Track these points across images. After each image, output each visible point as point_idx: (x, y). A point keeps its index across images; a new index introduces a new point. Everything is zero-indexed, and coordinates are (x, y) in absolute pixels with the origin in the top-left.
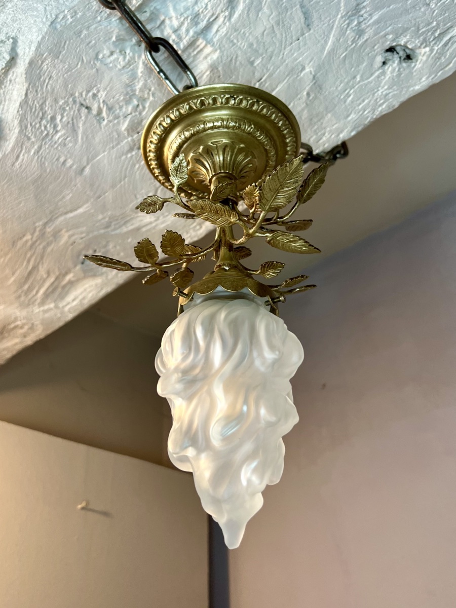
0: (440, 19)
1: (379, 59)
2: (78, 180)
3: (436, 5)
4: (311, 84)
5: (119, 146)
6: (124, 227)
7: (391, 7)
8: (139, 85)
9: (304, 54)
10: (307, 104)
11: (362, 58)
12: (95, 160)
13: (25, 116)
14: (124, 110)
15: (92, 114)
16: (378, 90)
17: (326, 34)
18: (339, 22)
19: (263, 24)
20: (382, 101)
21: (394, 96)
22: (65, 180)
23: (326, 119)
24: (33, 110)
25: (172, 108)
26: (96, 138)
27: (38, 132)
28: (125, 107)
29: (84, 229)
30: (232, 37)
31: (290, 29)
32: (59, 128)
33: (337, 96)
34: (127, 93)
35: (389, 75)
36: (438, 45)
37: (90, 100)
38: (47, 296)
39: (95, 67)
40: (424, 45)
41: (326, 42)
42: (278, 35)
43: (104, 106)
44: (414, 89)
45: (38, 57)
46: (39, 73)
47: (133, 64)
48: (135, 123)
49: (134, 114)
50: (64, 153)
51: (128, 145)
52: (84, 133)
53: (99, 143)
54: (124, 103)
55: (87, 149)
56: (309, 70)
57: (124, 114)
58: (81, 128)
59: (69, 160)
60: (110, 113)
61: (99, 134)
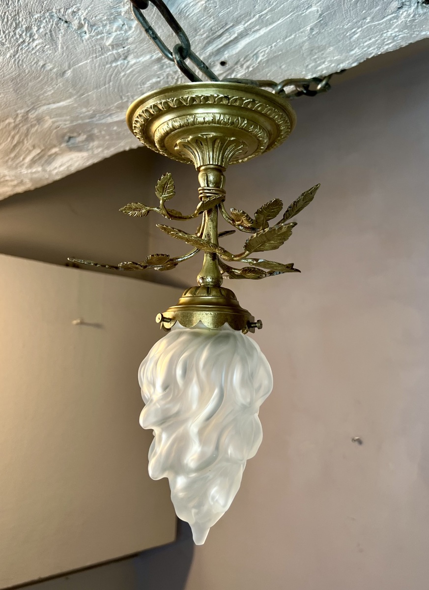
1: (395, 5)
2: (59, 80)
4: (317, 21)
5: (103, 57)
6: (109, 118)
8: (124, 9)
10: (309, 37)
11: (377, 3)
12: (76, 66)
14: (108, 28)
15: (73, 28)
16: (388, 31)
20: (389, 42)
21: (402, 38)
22: (46, 80)
23: (328, 50)
24: (6, 20)
26: (77, 49)
27: (12, 39)
28: (108, 25)
29: (68, 117)
32: (36, 37)
33: (343, 33)
34: (112, 14)
35: (402, 19)
37: (69, 16)
38: (33, 162)
43: (85, 23)
44: (426, 34)
48: (120, 41)
49: (119, 33)
50: (43, 58)
51: (112, 56)
52: (64, 43)
53: (81, 53)
54: (108, 22)
55: (68, 56)
56: (316, 9)
57: (108, 32)
58: (60, 39)
59: (49, 65)
60: (92, 29)
61: (80, 46)
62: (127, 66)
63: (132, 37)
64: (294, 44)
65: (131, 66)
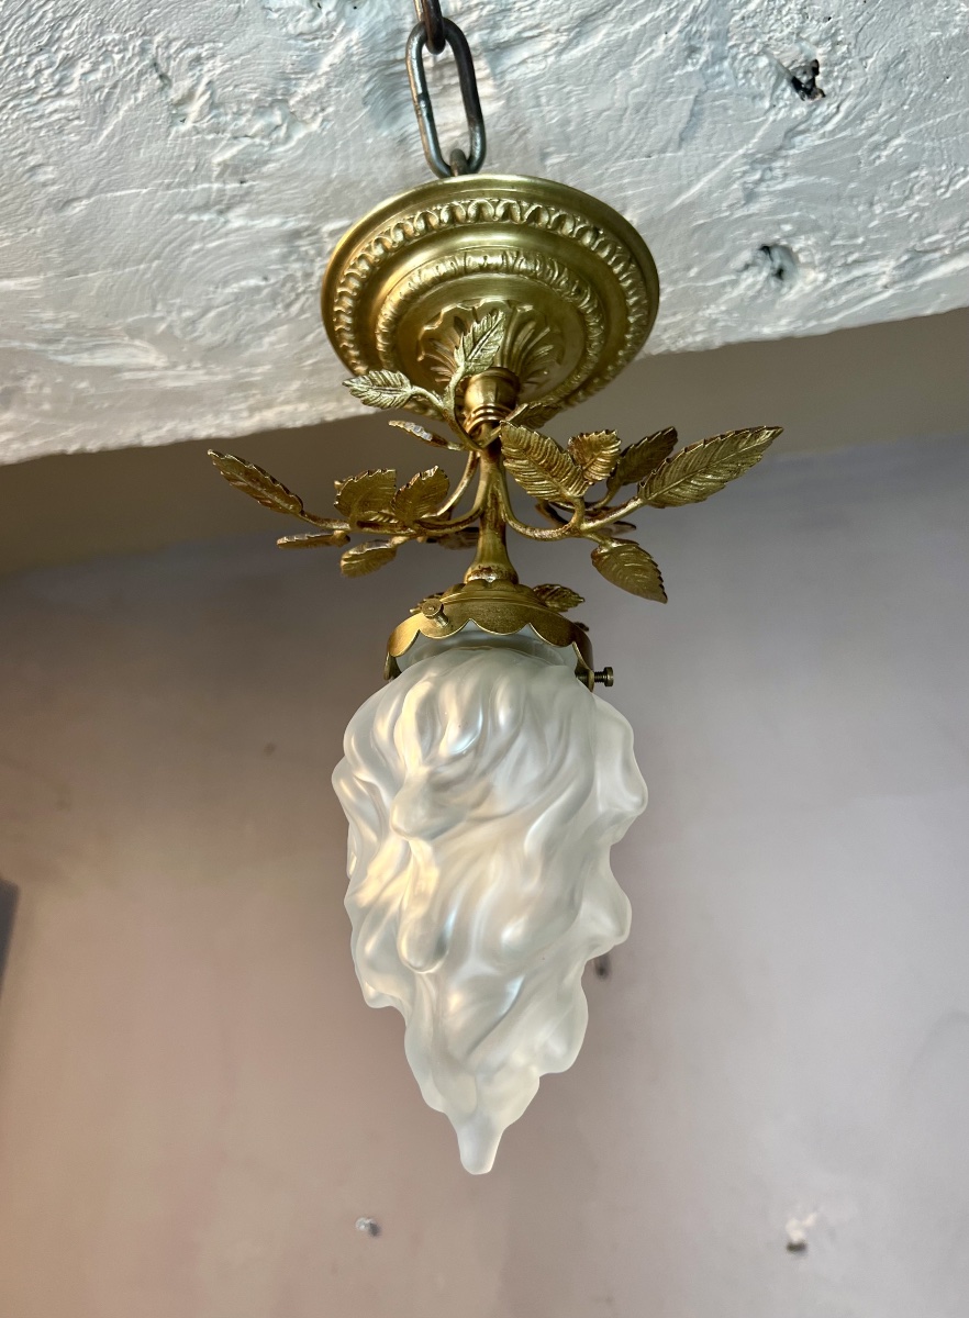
2: (45, 217)
5: (183, 190)
8: (306, 88)
12: (109, 195)
14: (243, 121)
15: (167, 97)
17: (698, 170)
18: (733, 162)
19: (614, 94)
26: (142, 151)
27: (12, 75)
28: (249, 116)
30: (544, 88)
31: (650, 131)
32: (67, 90)
34: (272, 92)
37: (180, 64)
42: (624, 130)
43: (204, 93)
47: (323, 38)
48: (251, 161)
49: (258, 141)
50: (46, 148)
51: (205, 195)
52: (123, 127)
53: (143, 165)
54: (252, 109)
55: (108, 163)
57: (238, 130)
58: (121, 113)
59: (50, 168)
60: (209, 113)
61: (154, 145)
62: (215, 232)
63: (278, 160)
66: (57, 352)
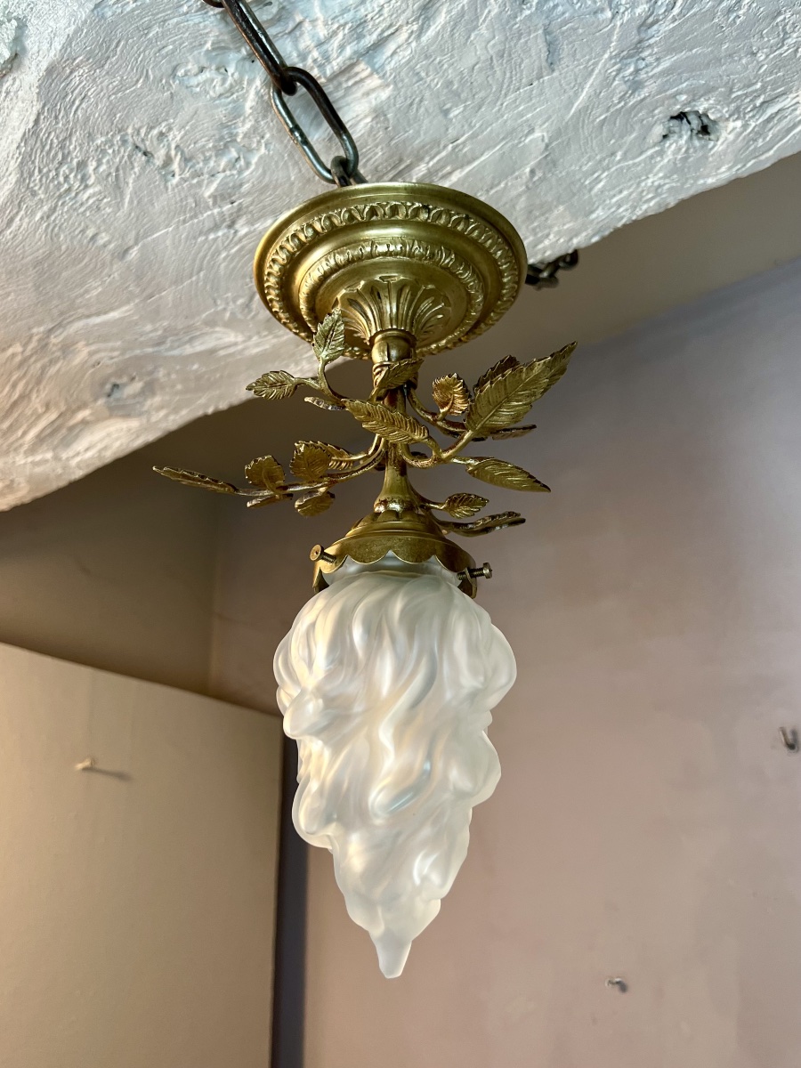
0: (768, 79)
1: (659, 130)
2: (115, 267)
3: (767, 56)
4: (540, 157)
5: (196, 221)
6: (187, 346)
7: (694, 51)
8: (243, 129)
9: (535, 109)
10: (527, 187)
11: (632, 126)
12: (149, 239)
13: (30, 156)
14: (212, 164)
15: (154, 165)
16: (648, 178)
17: (578, 82)
18: (605, 64)
19: (476, 51)
20: (650, 196)
21: (670, 189)
22: (91, 266)
23: (556, 212)
24: (47, 147)
25: (319, 213)
26: (156, 204)
27: (51, 185)
28: (214, 159)
29: (119, 343)
30: (418, 66)
31: (520, 67)
32: (90, 182)
33: (580, 180)
34: (222, 138)
35: (668, 156)
36: (757, 120)
37: (152, 141)
38: (40, 440)
39: (168, 90)
40: (736, 116)
41: (577, 95)
42: (499, 73)
43: (176, 155)
44: (705, 183)
45: (65, 62)
46: (64, 88)
47: (237, 91)
48: (230, 188)
49: (228, 173)
50: (95, 222)
51: (212, 219)
52: (136, 193)
53: (161, 213)
54: (213, 154)
55: (137, 219)
56: (540, 134)
57: (211, 171)
58: (130, 185)
59: (104, 234)
60: (186, 166)
61: (161, 198)
62: (231, 241)
63: (248, 181)
64: (504, 200)
65: (240, 240)
66: (167, 350)
